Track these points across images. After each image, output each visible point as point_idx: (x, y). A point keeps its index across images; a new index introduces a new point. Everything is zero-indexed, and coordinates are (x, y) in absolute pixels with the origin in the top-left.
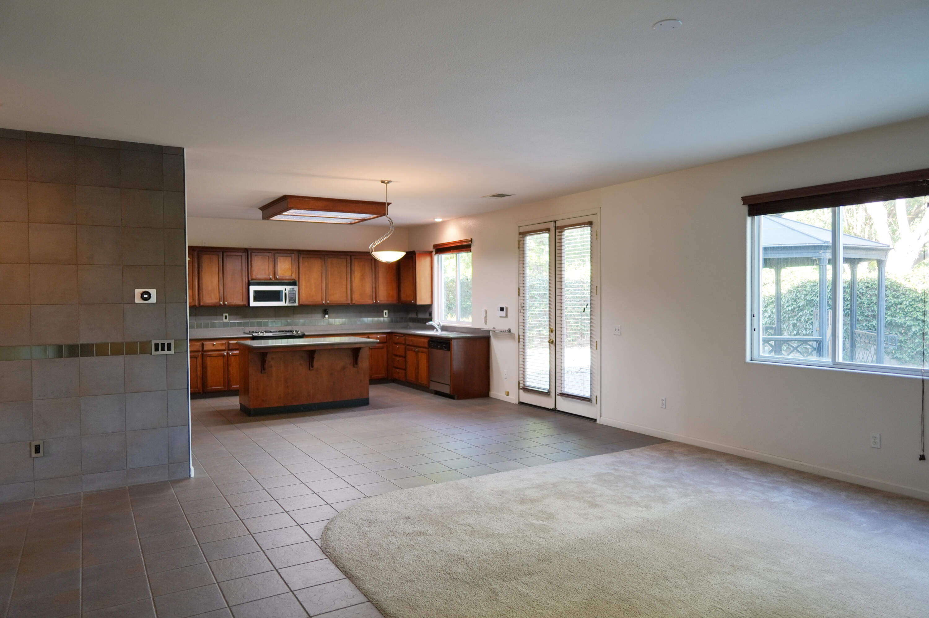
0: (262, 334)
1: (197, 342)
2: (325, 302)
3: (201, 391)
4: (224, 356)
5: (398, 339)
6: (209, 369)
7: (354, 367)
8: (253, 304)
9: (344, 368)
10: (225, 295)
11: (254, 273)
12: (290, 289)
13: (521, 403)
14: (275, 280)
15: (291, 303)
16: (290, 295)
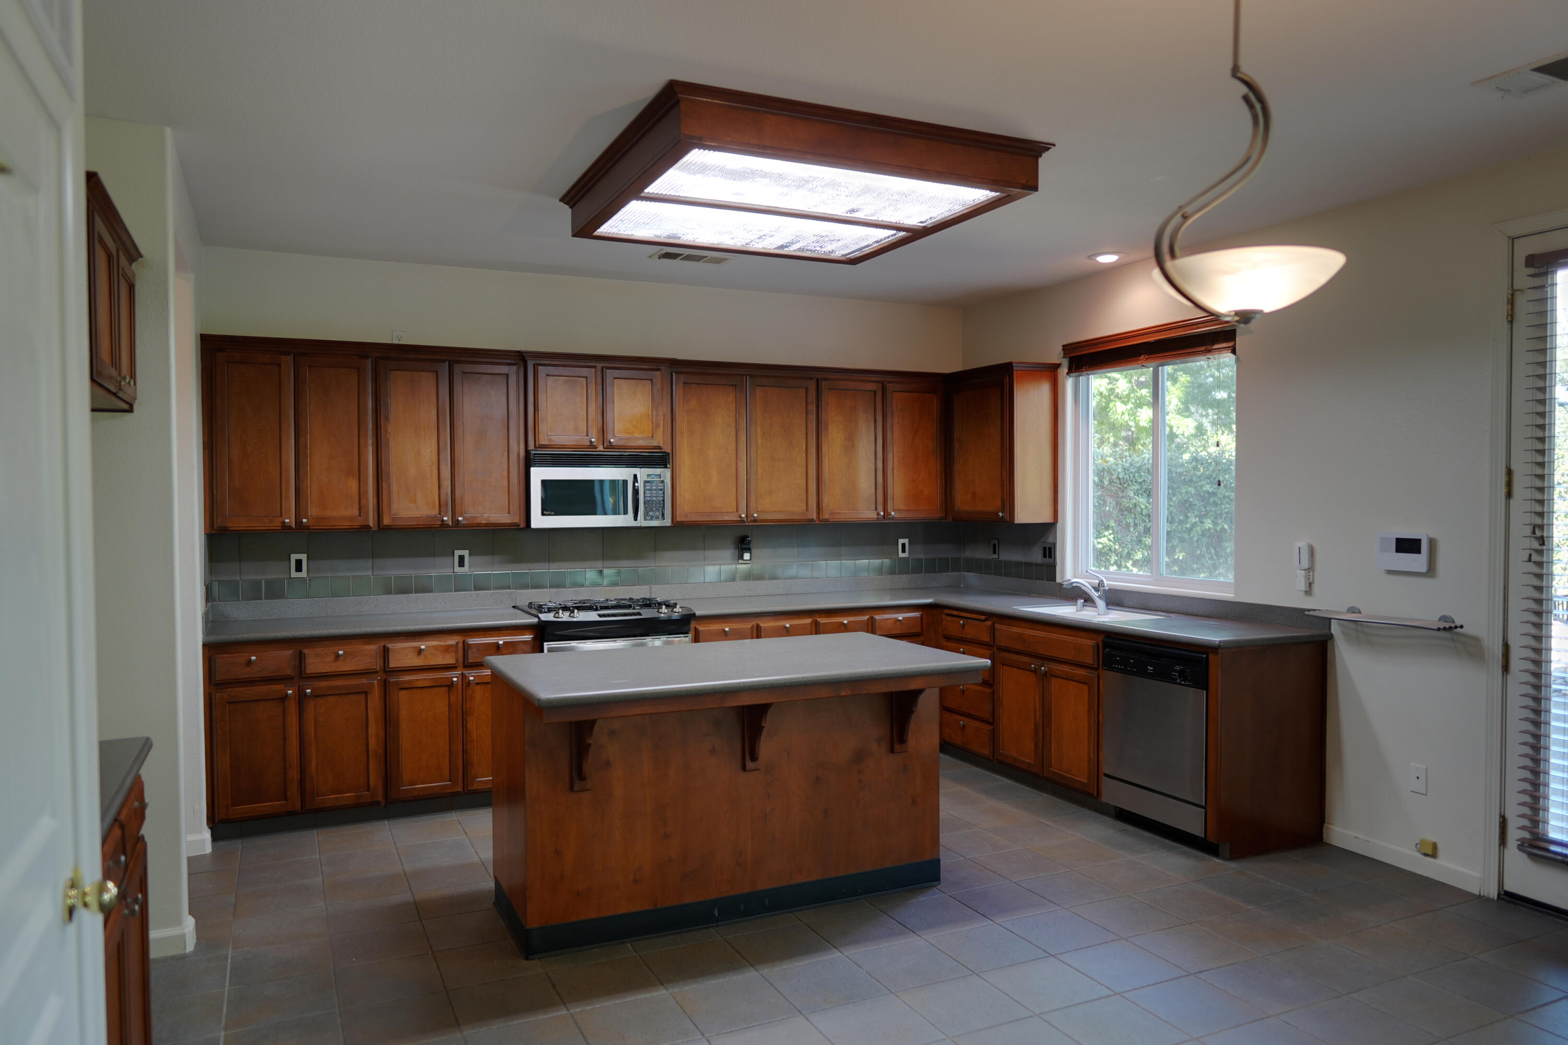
0: (567, 614)
1: (368, 644)
2: (747, 516)
3: (380, 798)
4: (450, 686)
5: (963, 626)
6: (404, 725)
7: (892, 751)
8: (539, 521)
9: (859, 757)
10: (458, 493)
11: (542, 427)
12: (649, 475)
13: (1510, 899)
14: (604, 448)
15: (652, 519)
16: (649, 495)
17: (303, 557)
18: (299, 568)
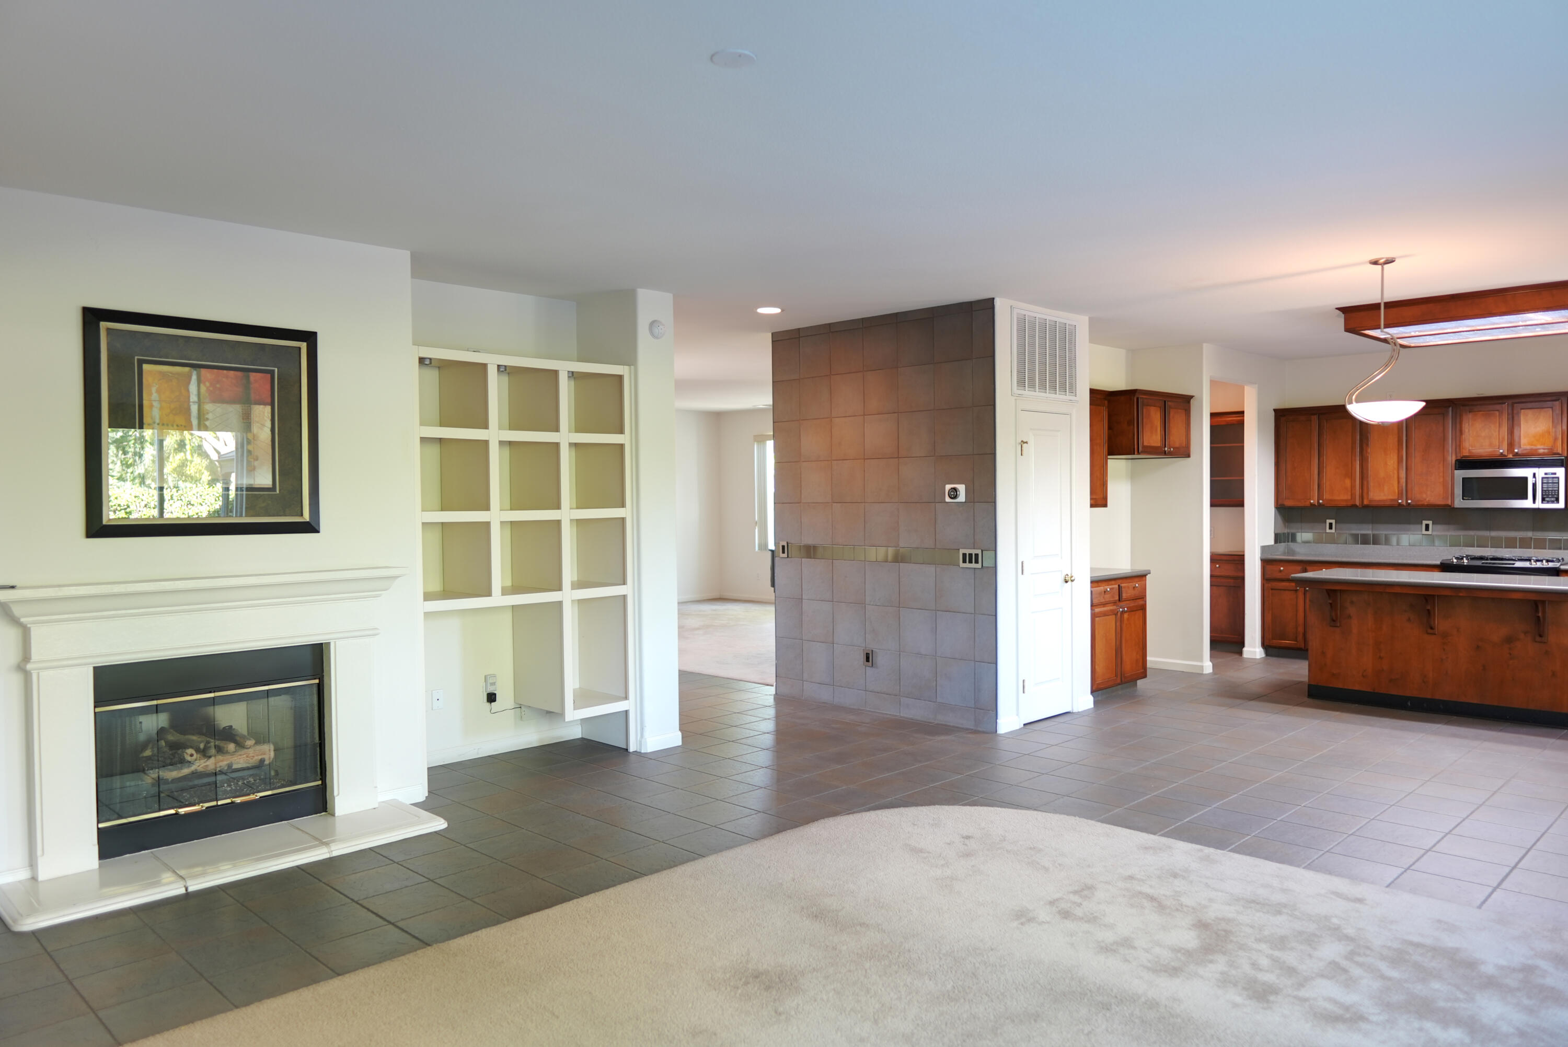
8: (1459, 503)
9: (1509, 640)
10: (1409, 486)
11: (1467, 442)
12: (1546, 474)
14: (1513, 456)
15: (1548, 502)
16: (1546, 487)
17: (1333, 521)
18: (1331, 528)
